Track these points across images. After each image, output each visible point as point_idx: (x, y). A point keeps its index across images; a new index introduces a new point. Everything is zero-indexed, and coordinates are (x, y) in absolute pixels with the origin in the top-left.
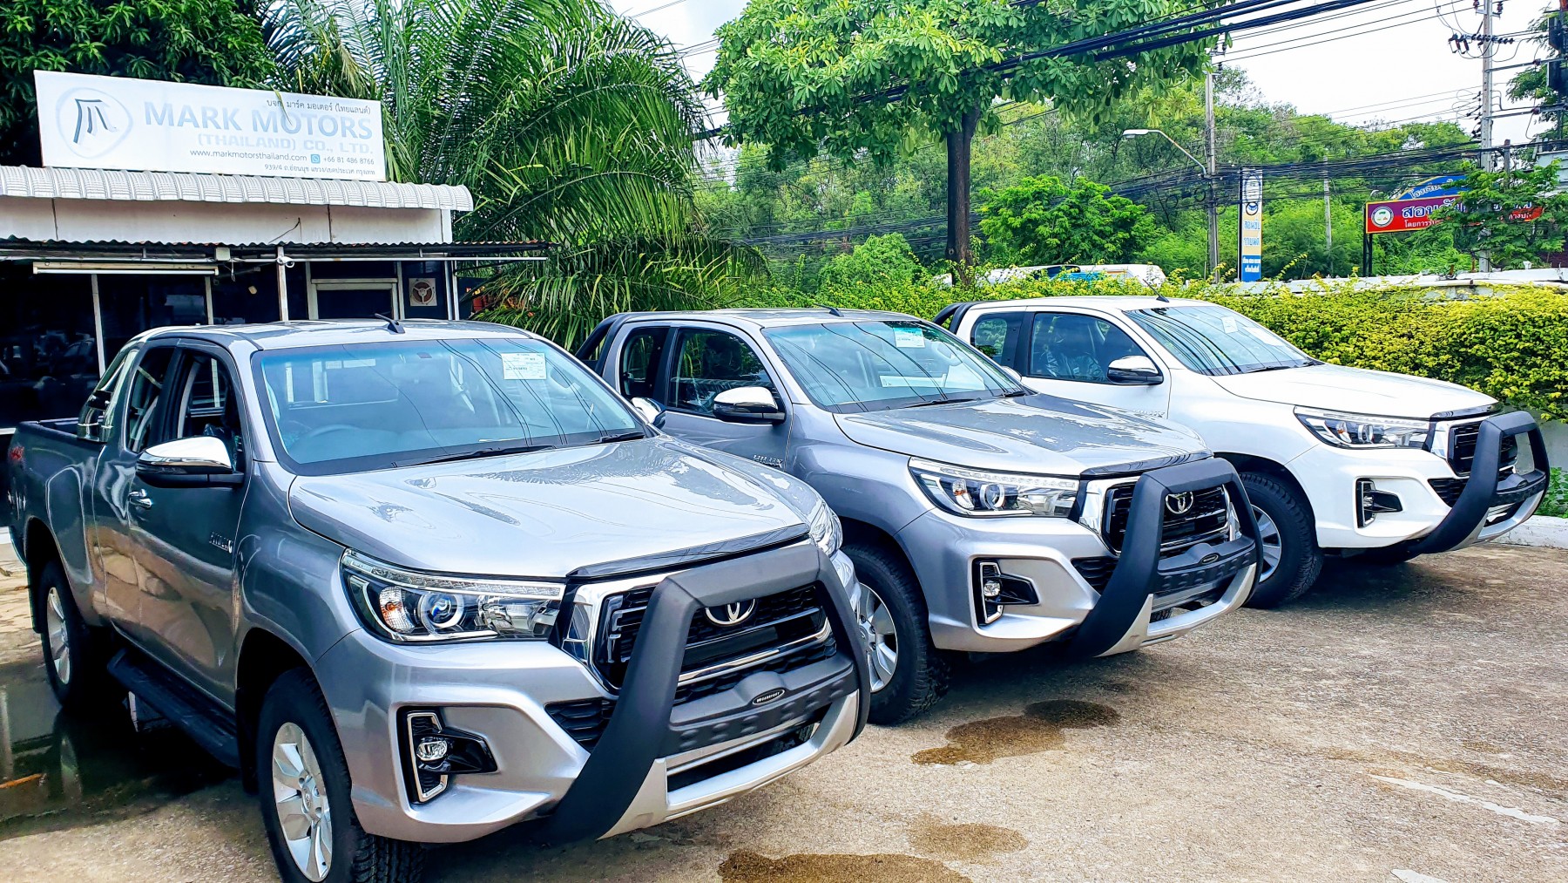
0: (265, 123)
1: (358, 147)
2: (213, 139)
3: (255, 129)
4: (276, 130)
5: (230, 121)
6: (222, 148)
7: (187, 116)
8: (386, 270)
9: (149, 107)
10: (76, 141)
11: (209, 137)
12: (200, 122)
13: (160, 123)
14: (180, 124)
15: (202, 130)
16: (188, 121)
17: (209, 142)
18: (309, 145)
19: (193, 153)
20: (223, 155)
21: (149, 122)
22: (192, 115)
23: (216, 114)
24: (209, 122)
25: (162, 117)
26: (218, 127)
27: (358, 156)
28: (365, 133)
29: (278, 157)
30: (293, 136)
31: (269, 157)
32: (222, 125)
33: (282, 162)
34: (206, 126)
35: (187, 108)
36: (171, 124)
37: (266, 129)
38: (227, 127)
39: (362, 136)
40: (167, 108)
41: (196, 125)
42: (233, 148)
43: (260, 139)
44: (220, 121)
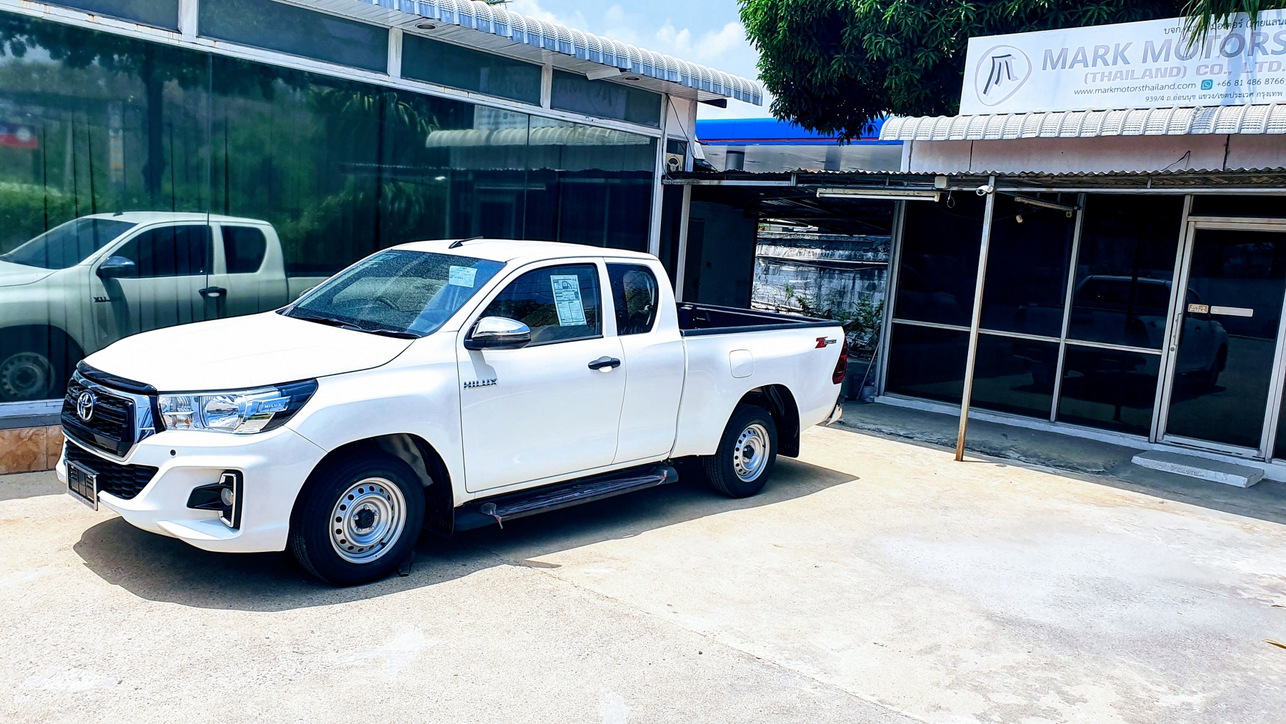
2: (1099, 76)
3: (1145, 60)
4: (1167, 59)
5: (1120, 56)
6: (1106, 84)
7: (1080, 58)
9: (1048, 54)
10: (985, 93)
11: (1095, 75)
12: (1090, 62)
13: (1054, 67)
14: (1071, 66)
15: (1091, 69)
16: (1080, 62)
17: (1094, 80)
18: (1203, 70)
19: (1076, 92)
20: (1105, 91)
21: (1044, 68)
22: (1084, 55)
23: (1106, 53)
24: (1099, 61)
25: (1055, 61)
26: (1106, 63)
27: (1263, 75)
28: (1280, 49)
29: (1163, 88)
30: (1186, 63)
31: (1154, 88)
32: (1110, 61)
33: (1166, 93)
34: (1094, 65)
35: (1082, 50)
36: (1063, 67)
37: (1155, 59)
38: (1115, 63)
39: (1273, 52)
40: (1064, 53)
41: (1086, 65)
42: (1117, 83)
43: (1146, 70)
44: (1110, 58)
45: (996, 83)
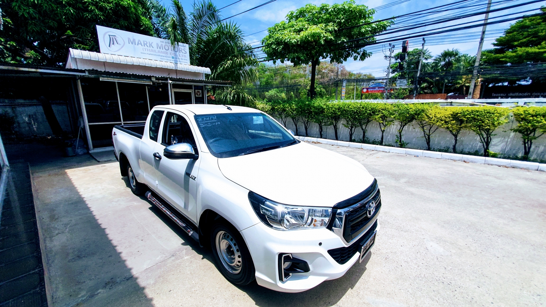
0: (160, 46)
1: (183, 56)
2: (146, 50)
3: (157, 48)
4: (163, 49)
5: (151, 45)
7: (139, 43)
8: (189, 87)
9: (129, 39)
10: (109, 46)
11: (145, 49)
12: (143, 45)
13: (132, 44)
14: (138, 45)
15: (143, 47)
17: (145, 50)
18: (171, 54)
19: (141, 53)
20: (150, 54)
21: (129, 43)
22: (140, 42)
23: (147, 43)
24: (145, 45)
25: (133, 42)
26: (148, 47)
27: (183, 58)
28: (185, 52)
29: (164, 56)
30: (168, 51)
31: (161, 56)
32: (149, 46)
33: (164, 58)
34: (144, 46)
35: (139, 41)
36: (135, 44)
37: (160, 48)
38: (150, 47)
39: (184, 53)
40: (134, 40)
41: (142, 46)
42: (152, 53)
43: (159, 51)
44: (148, 45)
45: (113, 44)
